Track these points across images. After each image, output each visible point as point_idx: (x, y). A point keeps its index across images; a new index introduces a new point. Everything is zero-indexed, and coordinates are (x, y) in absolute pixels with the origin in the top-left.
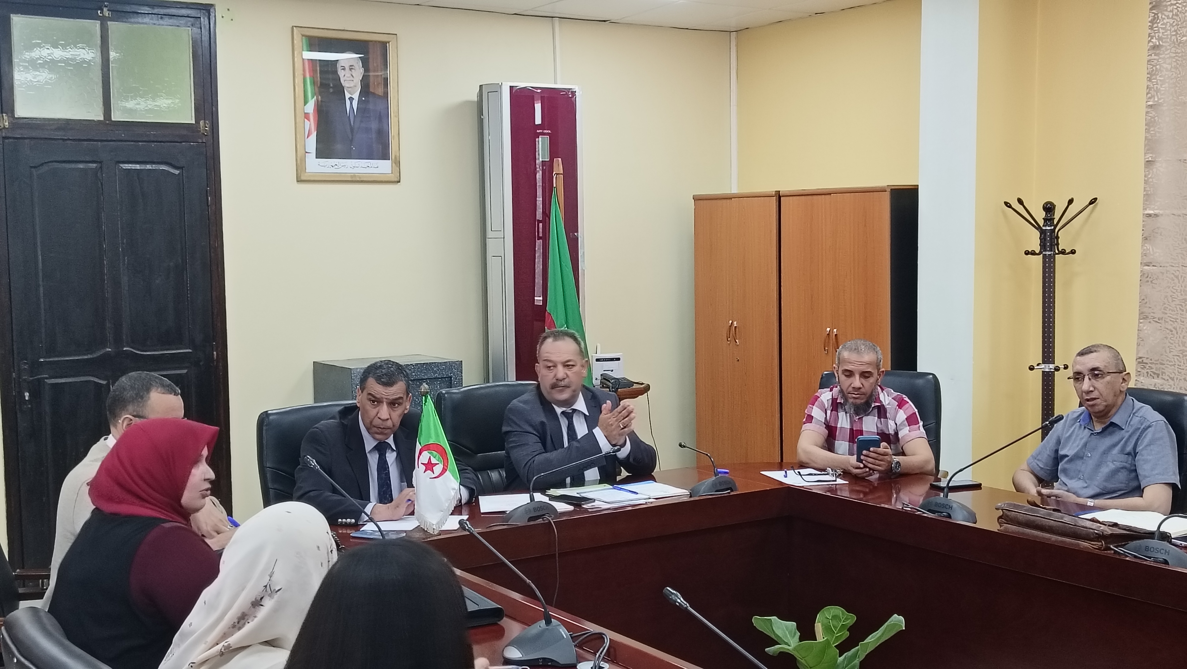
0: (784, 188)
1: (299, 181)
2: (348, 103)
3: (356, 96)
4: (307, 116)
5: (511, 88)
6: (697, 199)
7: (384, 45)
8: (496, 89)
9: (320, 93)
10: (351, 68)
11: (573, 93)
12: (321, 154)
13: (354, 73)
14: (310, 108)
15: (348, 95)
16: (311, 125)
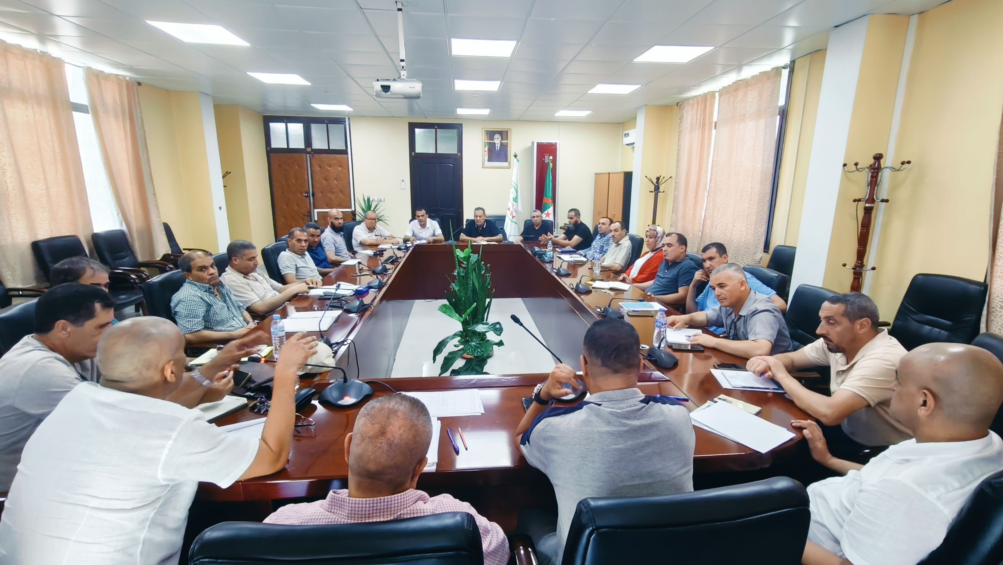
0: (610, 172)
1: (483, 168)
2: (497, 147)
3: (499, 146)
4: (485, 151)
5: (537, 143)
6: (596, 174)
7: (507, 132)
8: (533, 143)
9: (489, 145)
10: (498, 138)
11: (556, 143)
12: (489, 160)
13: (499, 139)
14: (486, 149)
15: (496, 145)
16: (486, 153)
